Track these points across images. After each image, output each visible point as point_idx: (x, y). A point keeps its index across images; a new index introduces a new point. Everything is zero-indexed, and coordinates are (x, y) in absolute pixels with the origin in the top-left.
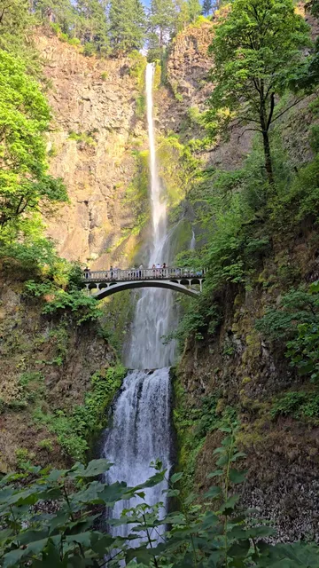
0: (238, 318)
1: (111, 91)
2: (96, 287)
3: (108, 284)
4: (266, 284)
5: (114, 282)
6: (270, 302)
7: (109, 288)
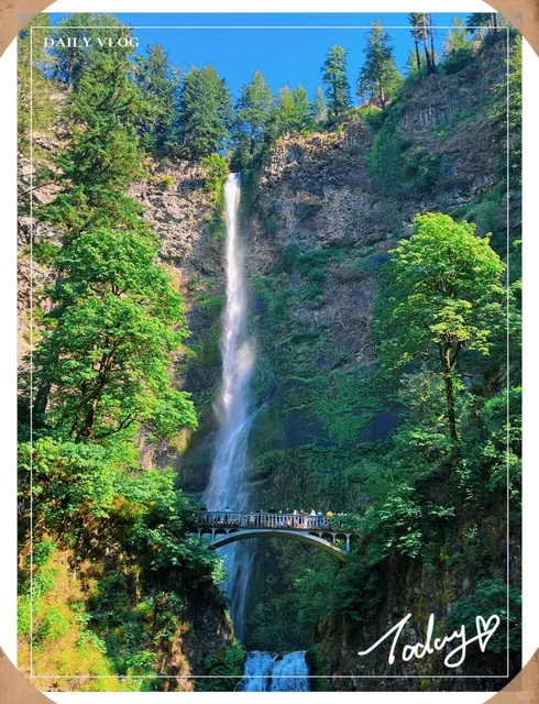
0: (412, 601)
1: (175, 205)
2: (210, 532)
3: (227, 531)
4: (449, 563)
5: (235, 528)
6: (454, 586)
7: (228, 536)
